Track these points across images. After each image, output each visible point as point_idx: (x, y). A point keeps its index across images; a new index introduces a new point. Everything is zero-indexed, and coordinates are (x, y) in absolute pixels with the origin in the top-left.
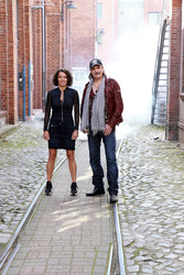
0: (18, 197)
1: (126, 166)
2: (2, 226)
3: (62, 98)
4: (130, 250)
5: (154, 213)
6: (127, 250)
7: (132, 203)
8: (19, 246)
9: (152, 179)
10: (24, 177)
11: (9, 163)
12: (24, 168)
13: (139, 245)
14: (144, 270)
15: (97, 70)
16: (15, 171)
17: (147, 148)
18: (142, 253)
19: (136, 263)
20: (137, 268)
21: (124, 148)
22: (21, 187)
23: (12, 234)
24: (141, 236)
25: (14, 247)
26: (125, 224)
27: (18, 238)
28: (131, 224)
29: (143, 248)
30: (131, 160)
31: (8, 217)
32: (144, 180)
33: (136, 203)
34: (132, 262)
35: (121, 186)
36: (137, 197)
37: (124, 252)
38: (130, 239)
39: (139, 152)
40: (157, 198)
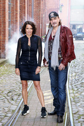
0: (20, 88)
1: (74, 74)
2: (12, 102)
4: (76, 116)
6: (74, 115)
7: (77, 93)
13: (81, 113)
14: (83, 125)
15: (54, 21)
18: (82, 117)
19: (79, 122)
21: (73, 65)
22: (21, 83)
23: (18, 106)
24: (81, 109)
26: (73, 103)
28: (76, 103)
29: (83, 115)
30: (77, 71)
31: (15, 98)
32: (83, 81)
33: (79, 93)
34: (77, 121)
35: (71, 84)
36: (79, 90)
37: (73, 116)
38: (76, 110)
39: (80, 67)
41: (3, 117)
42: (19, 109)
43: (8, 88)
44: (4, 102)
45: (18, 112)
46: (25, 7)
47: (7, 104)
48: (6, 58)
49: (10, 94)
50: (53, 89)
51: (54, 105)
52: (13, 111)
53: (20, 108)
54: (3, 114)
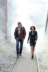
2: (11, 61)
3: (33, 34)
5: (46, 59)
6: (40, 67)
7: (41, 56)
8: (15, 65)
9: (45, 51)
18: (44, 67)
19: (42, 70)
20: (43, 71)
22: (15, 52)
24: (43, 64)
25: (14, 65)
26: (39, 61)
27: (15, 63)
28: (41, 61)
29: (44, 66)
31: (12, 59)
34: (41, 69)
38: (41, 64)
40: (47, 55)
43: (9, 55)
44: (8, 61)
49: (10, 57)
52: (12, 65)
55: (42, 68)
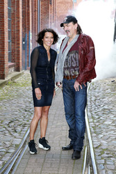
0: (24, 117)
1: (93, 98)
2: (15, 134)
4: (98, 150)
5: (113, 128)
6: (96, 150)
7: (98, 122)
9: (111, 107)
10: (28, 105)
11: (17, 95)
12: (27, 99)
13: (104, 147)
14: (107, 163)
16: (21, 101)
17: (107, 87)
18: (106, 152)
19: (102, 158)
20: (103, 161)
21: (91, 88)
22: (26, 111)
23: (22, 139)
24: (104, 142)
26: (94, 135)
28: (98, 135)
29: (107, 149)
30: (97, 94)
31: (19, 129)
32: (106, 107)
33: (101, 121)
34: (100, 158)
35: (91, 111)
36: (101, 118)
37: (94, 151)
38: (98, 144)
39: (101, 89)
40: (115, 119)
41: (3, 153)
42: (25, 143)
43: (9, 117)
44: (5, 134)
45: (23, 147)
46: (29, 13)
47: (8, 137)
48: (6, 79)
49: (12, 124)
50: (68, 116)
51: (70, 137)
52: (17, 146)
53: (25, 141)
54: (4, 150)
55: (102, 152)
